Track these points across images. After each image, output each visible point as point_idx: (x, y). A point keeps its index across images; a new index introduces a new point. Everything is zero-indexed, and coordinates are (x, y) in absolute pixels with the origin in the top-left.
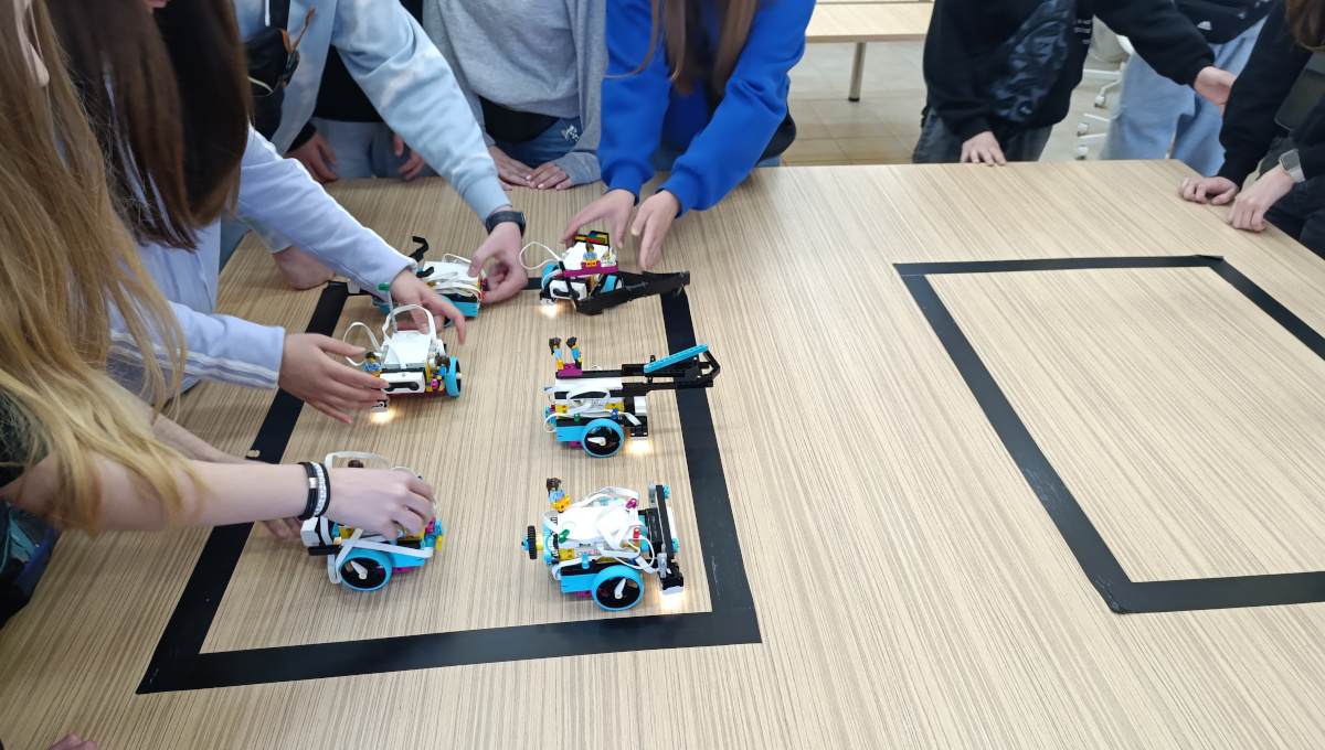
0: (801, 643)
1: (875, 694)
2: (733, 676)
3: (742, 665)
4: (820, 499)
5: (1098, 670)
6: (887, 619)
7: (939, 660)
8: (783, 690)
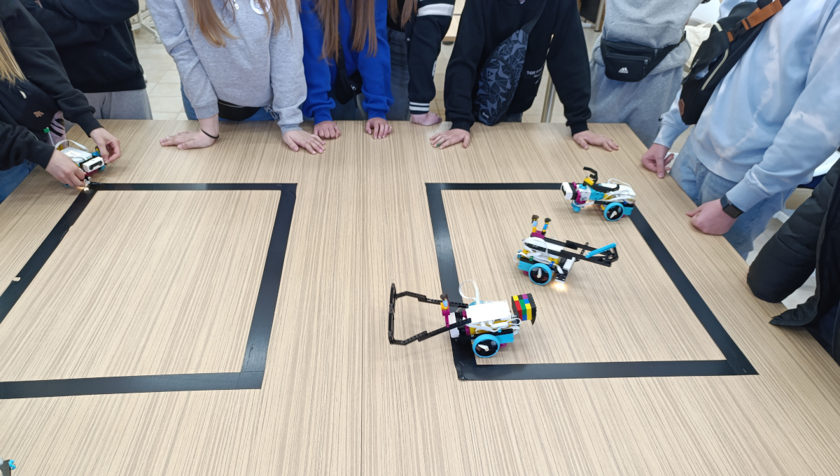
0: (282, 390)
1: (311, 416)
2: (238, 405)
3: (245, 400)
4: (326, 315)
5: (436, 409)
6: (334, 378)
7: (353, 400)
8: (262, 413)
